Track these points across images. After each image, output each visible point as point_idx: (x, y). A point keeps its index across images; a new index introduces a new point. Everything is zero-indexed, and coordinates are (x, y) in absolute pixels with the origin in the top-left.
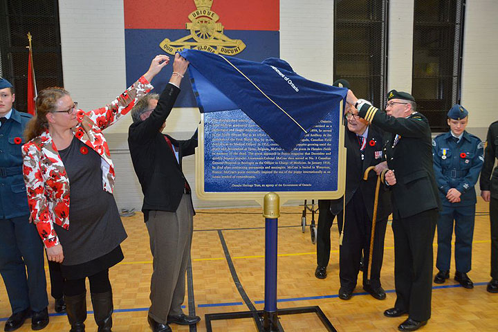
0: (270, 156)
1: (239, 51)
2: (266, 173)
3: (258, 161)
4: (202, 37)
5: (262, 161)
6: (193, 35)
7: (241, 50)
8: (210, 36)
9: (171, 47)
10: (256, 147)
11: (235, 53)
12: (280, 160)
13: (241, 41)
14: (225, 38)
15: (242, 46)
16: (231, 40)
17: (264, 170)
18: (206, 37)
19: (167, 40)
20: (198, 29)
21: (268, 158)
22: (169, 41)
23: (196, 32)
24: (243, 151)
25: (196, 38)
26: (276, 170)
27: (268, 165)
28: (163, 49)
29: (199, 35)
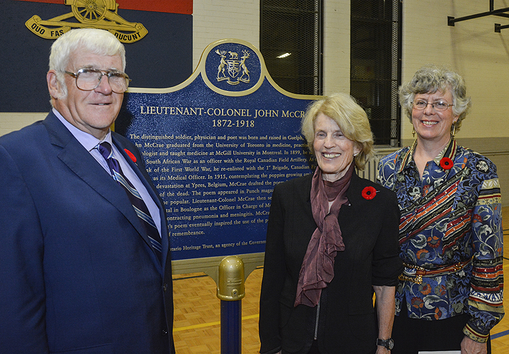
0: (228, 196)
1: (139, 38)
2: (221, 224)
3: (209, 205)
4: (88, 17)
5: (215, 205)
6: (75, 13)
7: (142, 37)
8: (98, 16)
9: (42, 28)
10: (205, 182)
11: (133, 40)
12: (245, 202)
13: (141, 25)
14: (120, 20)
15: (143, 32)
16: (128, 23)
17: (219, 220)
18: (94, 17)
19: (36, 17)
20: (82, 5)
21: (226, 200)
22: (39, 19)
23: (80, 9)
24: (182, 190)
25: (79, 17)
26: (238, 219)
27: (224, 212)
28: (31, 29)
29: (83, 14)
